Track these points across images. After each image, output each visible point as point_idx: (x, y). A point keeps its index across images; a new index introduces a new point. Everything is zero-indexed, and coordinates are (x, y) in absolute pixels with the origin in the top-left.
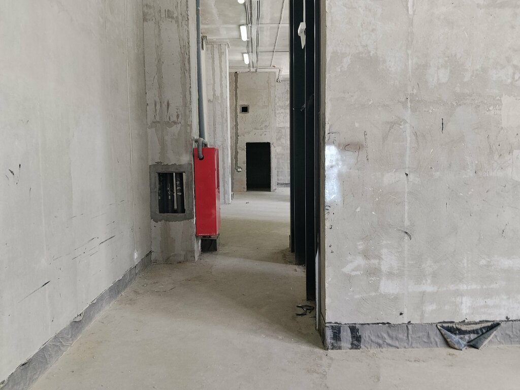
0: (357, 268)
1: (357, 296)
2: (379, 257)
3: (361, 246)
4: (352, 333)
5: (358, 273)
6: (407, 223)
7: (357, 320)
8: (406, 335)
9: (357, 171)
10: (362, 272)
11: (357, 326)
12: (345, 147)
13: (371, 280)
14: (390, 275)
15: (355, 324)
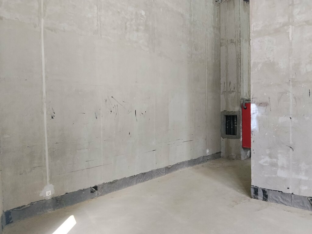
0: (266, 162)
1: (266, 176)
2: (277, 158)
3: (268, 152)
4: (263, 193)
5: (267, 164)
6: (291, 143)
7: (267, 187)
8: (291, 199)
9: (265, 116)
10: (268, 164)
11: (266, 190)
12: (260, 104)
13: (273, 169)
14: (283, 168)
15: (265, 189)
